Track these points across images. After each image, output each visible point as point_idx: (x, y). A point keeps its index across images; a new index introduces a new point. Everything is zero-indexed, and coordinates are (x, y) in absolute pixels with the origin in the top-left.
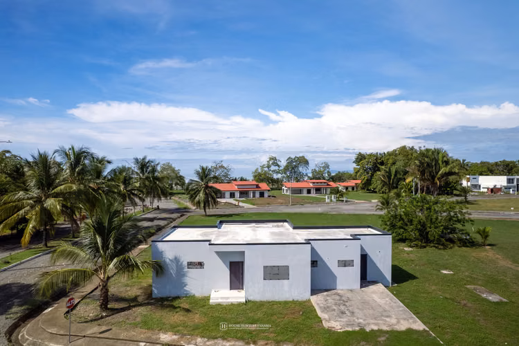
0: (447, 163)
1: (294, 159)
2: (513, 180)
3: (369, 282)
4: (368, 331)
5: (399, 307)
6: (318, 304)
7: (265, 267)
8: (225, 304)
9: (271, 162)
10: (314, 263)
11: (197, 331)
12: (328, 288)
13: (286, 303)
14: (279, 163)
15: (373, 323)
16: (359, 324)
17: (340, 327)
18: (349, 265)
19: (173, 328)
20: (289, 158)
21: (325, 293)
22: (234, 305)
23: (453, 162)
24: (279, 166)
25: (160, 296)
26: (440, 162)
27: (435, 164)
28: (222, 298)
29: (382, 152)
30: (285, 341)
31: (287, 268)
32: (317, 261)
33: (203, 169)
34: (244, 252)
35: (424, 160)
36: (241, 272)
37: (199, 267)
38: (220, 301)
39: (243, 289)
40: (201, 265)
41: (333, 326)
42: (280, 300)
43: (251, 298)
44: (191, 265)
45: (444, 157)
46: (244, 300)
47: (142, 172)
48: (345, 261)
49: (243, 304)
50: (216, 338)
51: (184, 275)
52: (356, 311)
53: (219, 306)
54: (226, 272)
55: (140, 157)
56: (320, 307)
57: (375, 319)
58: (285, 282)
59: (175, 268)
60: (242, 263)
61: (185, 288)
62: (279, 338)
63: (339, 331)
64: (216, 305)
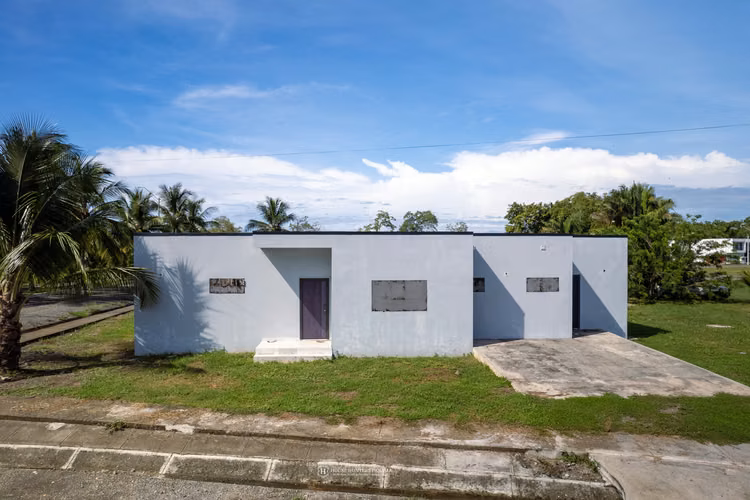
0: (654, 206)
1: (416, 214)
2: (741, 244)
3: (585, 331)
4: (625, 397)
5: (671, 362)
6: (492, 358)
7: (375, 284)
8: (286, 362)
9: (380, 221)
10: (479, 283)
11: (207, 403)
12: (508, 336)
13: (421, 359)
14: (392, 222)
15: (629, 386)
16: (599, 388)
17: (557, 393)
18: (549, 289)
19: (152, 398)
20: (408, 214)
21: (503, 344)
22: (308, 363)
23: (663, 205)
24: (392, 227)
25: (149, 351)
26: (643, 205)
27: (636, 208)
28: (281, 350)
29: (548, 203)
30: (429, 416)
31: (422, 285)
32: (483, 280)
33: (271, 202)
34: (330, 249)
35: (619, 200)
36: (323, 302)
37: (235, 289)
38: (276, 355)
39: (327, 337)
40: (238, 285)
41: (540, 390)
42: (408, 356)
43: (345, 351)
44: (217, 285)
45: (649, 196)
46: (329, 355)
47: (174, 208)
48: (542, 279)
49: (328, 360)
50: (253, 413)
51: (200, 307)
52: (581, 367)
53: (274, 365)
54: (292, 301)
55: (170, 184)
56: (500, 363)
57: (630, 378)
58: (419, 316)
59: (180, 290)
60: (327, 281)
61: (202, 334)
62: (413, 412)
63: (556, 398)
64: (268, 363)
